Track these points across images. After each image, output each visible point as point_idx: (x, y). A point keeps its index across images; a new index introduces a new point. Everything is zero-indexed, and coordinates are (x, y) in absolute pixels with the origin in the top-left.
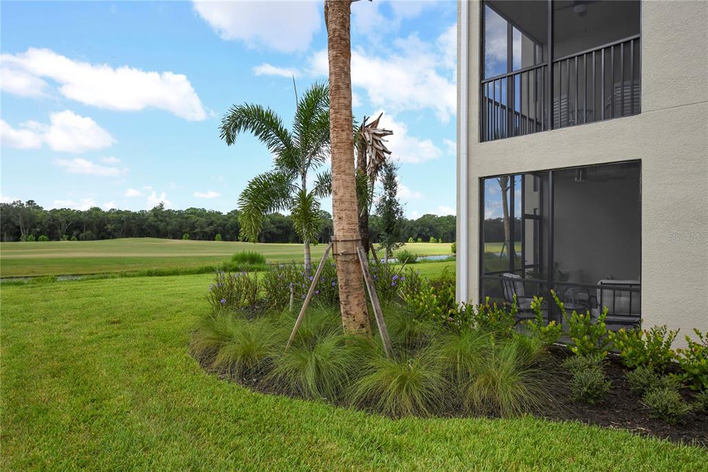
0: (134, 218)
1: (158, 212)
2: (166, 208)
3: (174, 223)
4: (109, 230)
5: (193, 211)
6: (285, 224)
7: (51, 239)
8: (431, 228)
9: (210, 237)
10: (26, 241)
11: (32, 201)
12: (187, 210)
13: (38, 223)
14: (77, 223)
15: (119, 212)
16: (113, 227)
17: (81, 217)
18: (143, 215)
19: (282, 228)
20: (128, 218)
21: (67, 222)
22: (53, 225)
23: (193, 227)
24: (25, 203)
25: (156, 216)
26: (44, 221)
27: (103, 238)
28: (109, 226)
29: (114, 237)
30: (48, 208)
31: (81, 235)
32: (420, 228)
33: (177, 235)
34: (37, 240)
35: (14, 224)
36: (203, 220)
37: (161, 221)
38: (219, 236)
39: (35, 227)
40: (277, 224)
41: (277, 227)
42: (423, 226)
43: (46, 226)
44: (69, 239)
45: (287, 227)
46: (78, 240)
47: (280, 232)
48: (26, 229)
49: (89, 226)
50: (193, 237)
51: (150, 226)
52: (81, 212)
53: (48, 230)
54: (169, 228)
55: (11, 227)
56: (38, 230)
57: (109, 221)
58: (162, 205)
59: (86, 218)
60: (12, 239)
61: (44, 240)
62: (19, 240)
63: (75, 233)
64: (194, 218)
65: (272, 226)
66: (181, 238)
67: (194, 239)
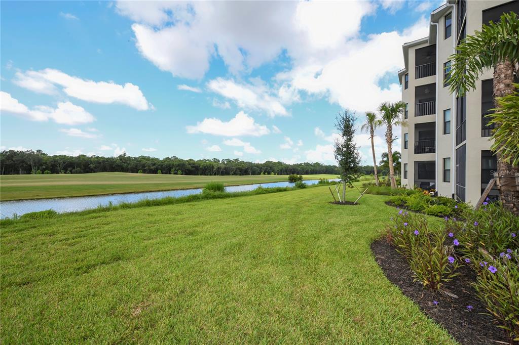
0: (107, 161)
1: (122, 158)
2: (127, 155)
3: (132, 164)
4: (92, 168)
5: (143, 158)
7: (52, 173)
8: (271, 168)
9: (155, 172)
10: (36, 174)
11: (40, 150)
12: (140, 157)
13: (44, 163)
14: (71, 163)
15: (98, 157)
16: (94, 166)
17: (73, 160)
18: (113, 159)
20: (104, 161)
21: (64, 163)
22: (54, 165)
23: (144, 166)
24: (35, 152)
25: (121, 160)
26: (48, 162)
27: (87, 172)
28: (91, 165)
29: (94, 172)
30: (51, 154)
31: (73, 170)
32: (266, 168)
33: (135, 170)
34: (43, 173)
35: (27, 164)
36: (150, 162)
37: (124, 163)
38: (159, 171)
39: (42, 166)
40: (192, 165)
41: (192, 167)
42: (267, 166)
43: (50, 165)
44: (65, 173)
45: (198, 166)
46: (71, 173)
47: (194, 169)
48: (35, 167)
49: (79, 165)
50: (144, 172)
51: (118, 166)
52: (73, 157)
53: (51, 167)
54: (129, 166)
55: (25, 165)
56: (44, 167)
57: (91, 163)
58: (125, 154)
59: (77, 161)
60: (25, 172)
61: (48, 173)
62: (30, 173)
63: (69, 169)
64: (144, 161)
65: (189, 166)
66: (137, 172)
67: (144, 173)
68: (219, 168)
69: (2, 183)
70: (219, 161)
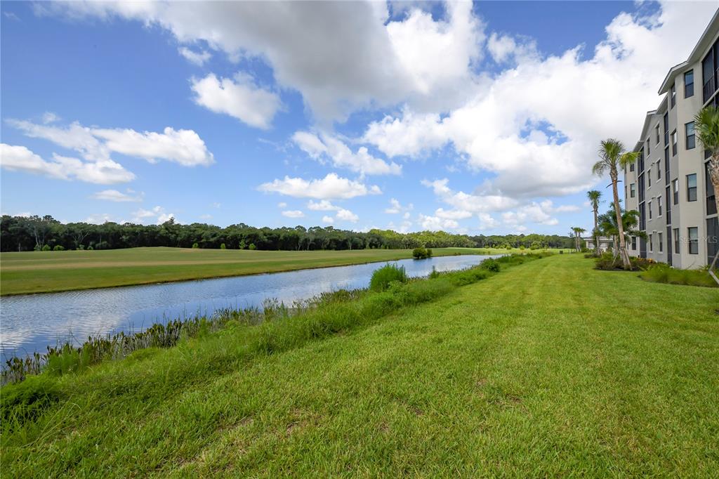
0: (147, 231)
1: (169, 226)
2: (176, 222)
3: (183, 235)
4: (124, 241)
5: (198, 226)
6: (274, 235)
7: (66, 249)
8: (378, 239)
9: (216, 245)
10: (41, 250)
11: (49, 216)
12: (192, 225)
13: (55, 235)
14: (94, 234)
15: (133, 226)
16: (127, 238)
17: (97, 229)
18: (155, 228)
19: (272, 239)
20: (142, 231)
21: (84, 234)
22: (69, 236)
23: (200, 237)
24: (42, 219)
25: (167, 228)
26: (60, 233)
27: (118, 247)
28: (124, 237)
29: (128, 247)
30: (65, 222)
31: (97, 245)
32: (371, 239)
33: (187, 243)
34: (52, 250)
35: (29, 236)
36: (208, 232)
37: (171, 233)
38: (223, 245)
39: (52, 238)
40: (268, 236)
41: (268, 238)
42: (373, 237)
43: (62, 237)
44: (85, 249)
45: (276, 238)
46: (95, 249)
48: (41, 240)
49: (105, 237)
50: (201, 246)
51: (161, 237)
52: (97, 226)
54: (179, 239)
55: (26, 238)
56: (54, 240)
57: (124, 233)
58: (172, 220)
59: (103, 230)
60: (26, 249)
61: (59, 249)
62: (33, 250)
63: (91, 243)
64: (200, 231)
65: (265, 237)
66: (191, 247)
67: (201, 248)
68: (306, 240)
69: (2, 265)
70: (305, 230)
